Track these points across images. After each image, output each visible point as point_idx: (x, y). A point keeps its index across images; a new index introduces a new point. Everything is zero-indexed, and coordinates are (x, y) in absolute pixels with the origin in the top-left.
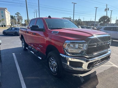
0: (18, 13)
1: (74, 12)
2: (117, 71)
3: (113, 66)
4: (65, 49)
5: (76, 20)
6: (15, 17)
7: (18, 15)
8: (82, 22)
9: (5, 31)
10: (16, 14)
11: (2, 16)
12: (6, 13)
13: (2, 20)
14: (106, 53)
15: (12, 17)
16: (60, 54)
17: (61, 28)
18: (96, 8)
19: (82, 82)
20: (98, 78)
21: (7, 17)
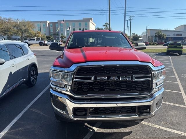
6: (102, 29)
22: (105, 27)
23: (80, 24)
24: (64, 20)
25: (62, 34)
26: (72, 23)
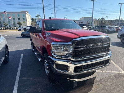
0: (38, 15)
1: (93, 11)
2: (123, 79)
3: (120, 72)
4: (52, 51)
5: (99, 19)
6: (35, 19)
7: (38, 17)
8: (105, 21)
9: (23, 33)
10: (36, 16)
11: (24, 19)
12: (27, 16)
13: (24, 23)
14: (102, 57)
15: (33, 19)
16: (49, 56)
17: (57, 30)
18: (121, 4)
19: (74, 87)
20: (94, 84)
21: (28, 19)
22: (37, 17)
23: (19, 15)
24: (5, 12)
25: (4, 23)
26: (12, 14)
